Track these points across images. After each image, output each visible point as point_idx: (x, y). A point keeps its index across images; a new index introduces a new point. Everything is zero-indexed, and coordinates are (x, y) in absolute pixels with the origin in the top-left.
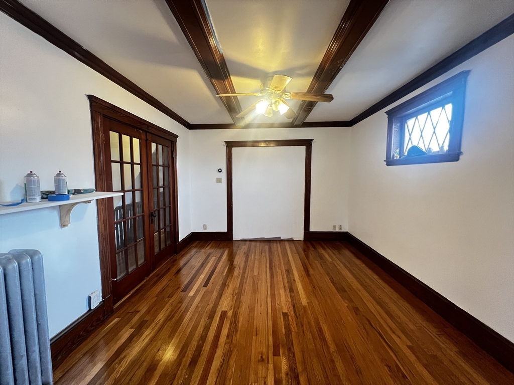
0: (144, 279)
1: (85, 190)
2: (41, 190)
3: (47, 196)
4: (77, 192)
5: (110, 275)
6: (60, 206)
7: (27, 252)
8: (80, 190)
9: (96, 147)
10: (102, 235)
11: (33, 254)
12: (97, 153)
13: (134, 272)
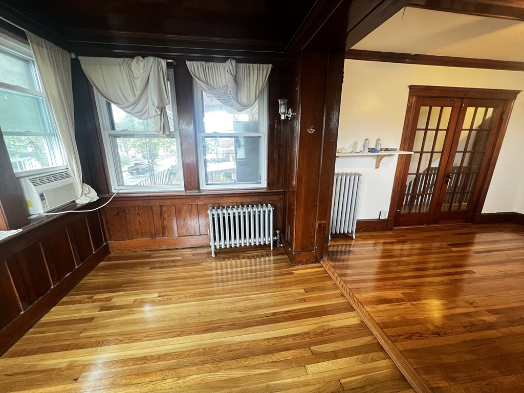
0: (423, 224)
1: (391, 149)
2: (369, 147)
3: (372, 150)
4: (387, 150)
5: (396, 206)
6: (378, 155)
7: (358, 174)
8: (388, 149)
9: (406, 121)
10: (397, 179)
11: (360, 175)
12: (406, 125)
13: (415, 214)
